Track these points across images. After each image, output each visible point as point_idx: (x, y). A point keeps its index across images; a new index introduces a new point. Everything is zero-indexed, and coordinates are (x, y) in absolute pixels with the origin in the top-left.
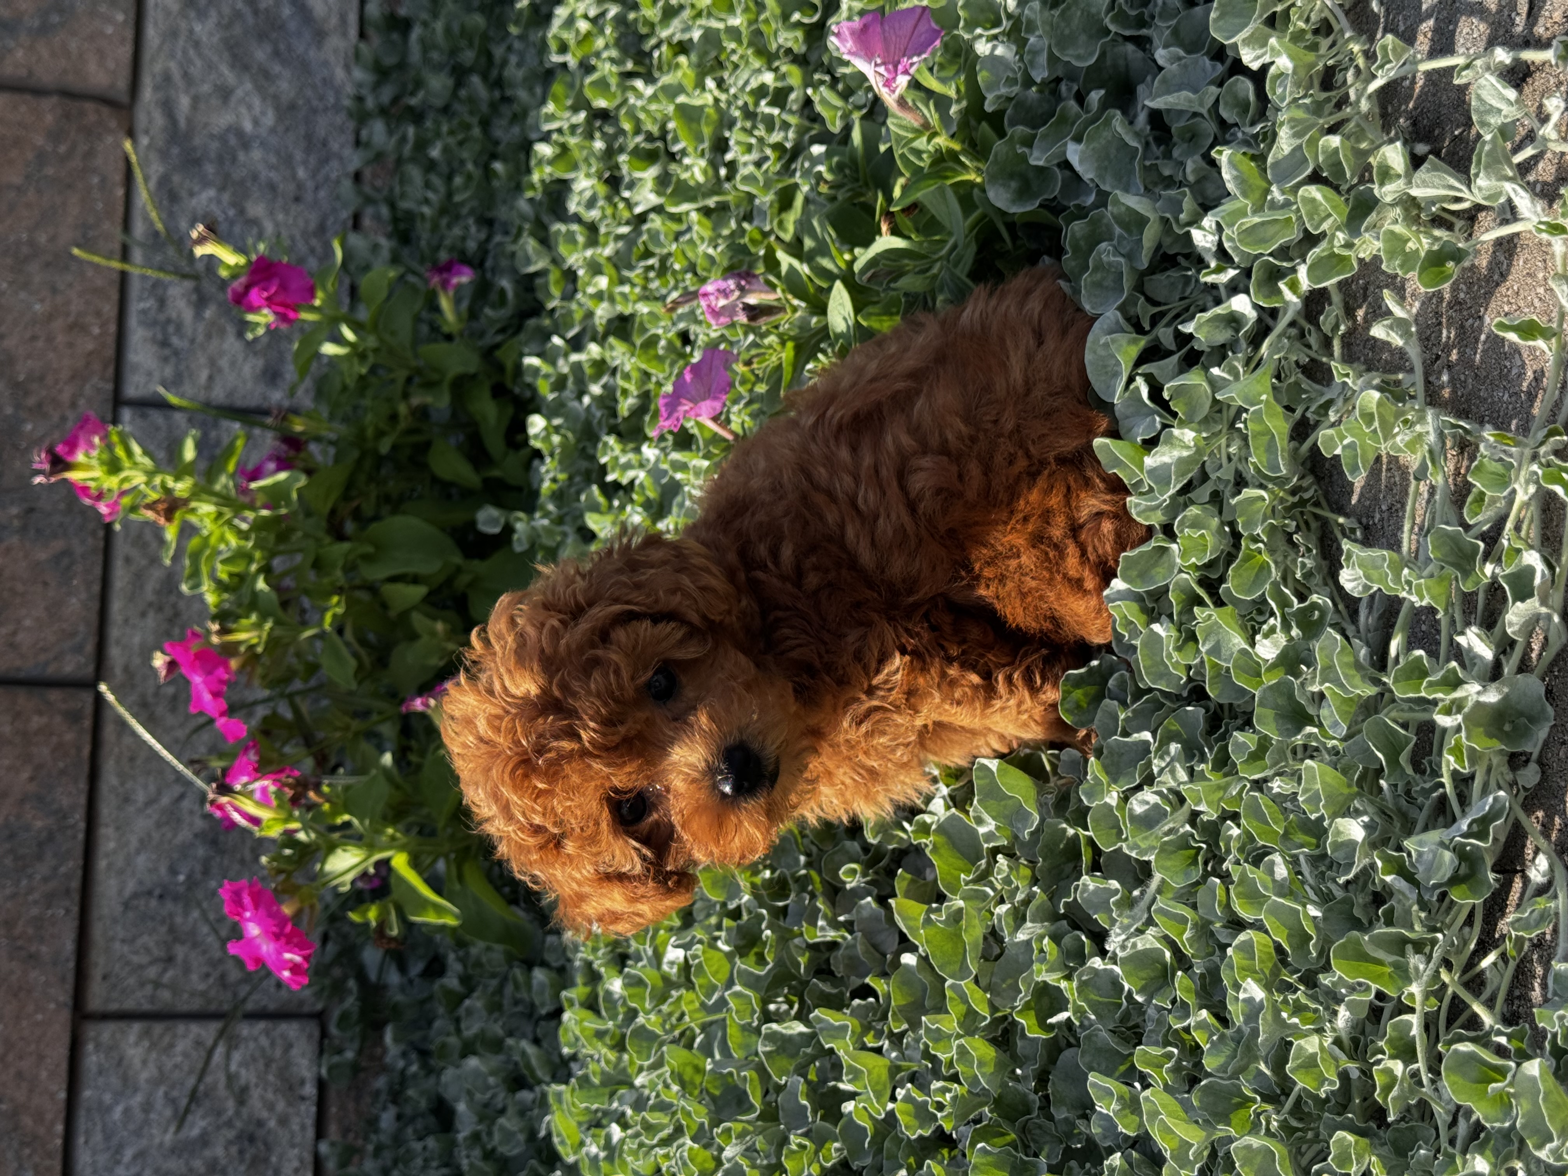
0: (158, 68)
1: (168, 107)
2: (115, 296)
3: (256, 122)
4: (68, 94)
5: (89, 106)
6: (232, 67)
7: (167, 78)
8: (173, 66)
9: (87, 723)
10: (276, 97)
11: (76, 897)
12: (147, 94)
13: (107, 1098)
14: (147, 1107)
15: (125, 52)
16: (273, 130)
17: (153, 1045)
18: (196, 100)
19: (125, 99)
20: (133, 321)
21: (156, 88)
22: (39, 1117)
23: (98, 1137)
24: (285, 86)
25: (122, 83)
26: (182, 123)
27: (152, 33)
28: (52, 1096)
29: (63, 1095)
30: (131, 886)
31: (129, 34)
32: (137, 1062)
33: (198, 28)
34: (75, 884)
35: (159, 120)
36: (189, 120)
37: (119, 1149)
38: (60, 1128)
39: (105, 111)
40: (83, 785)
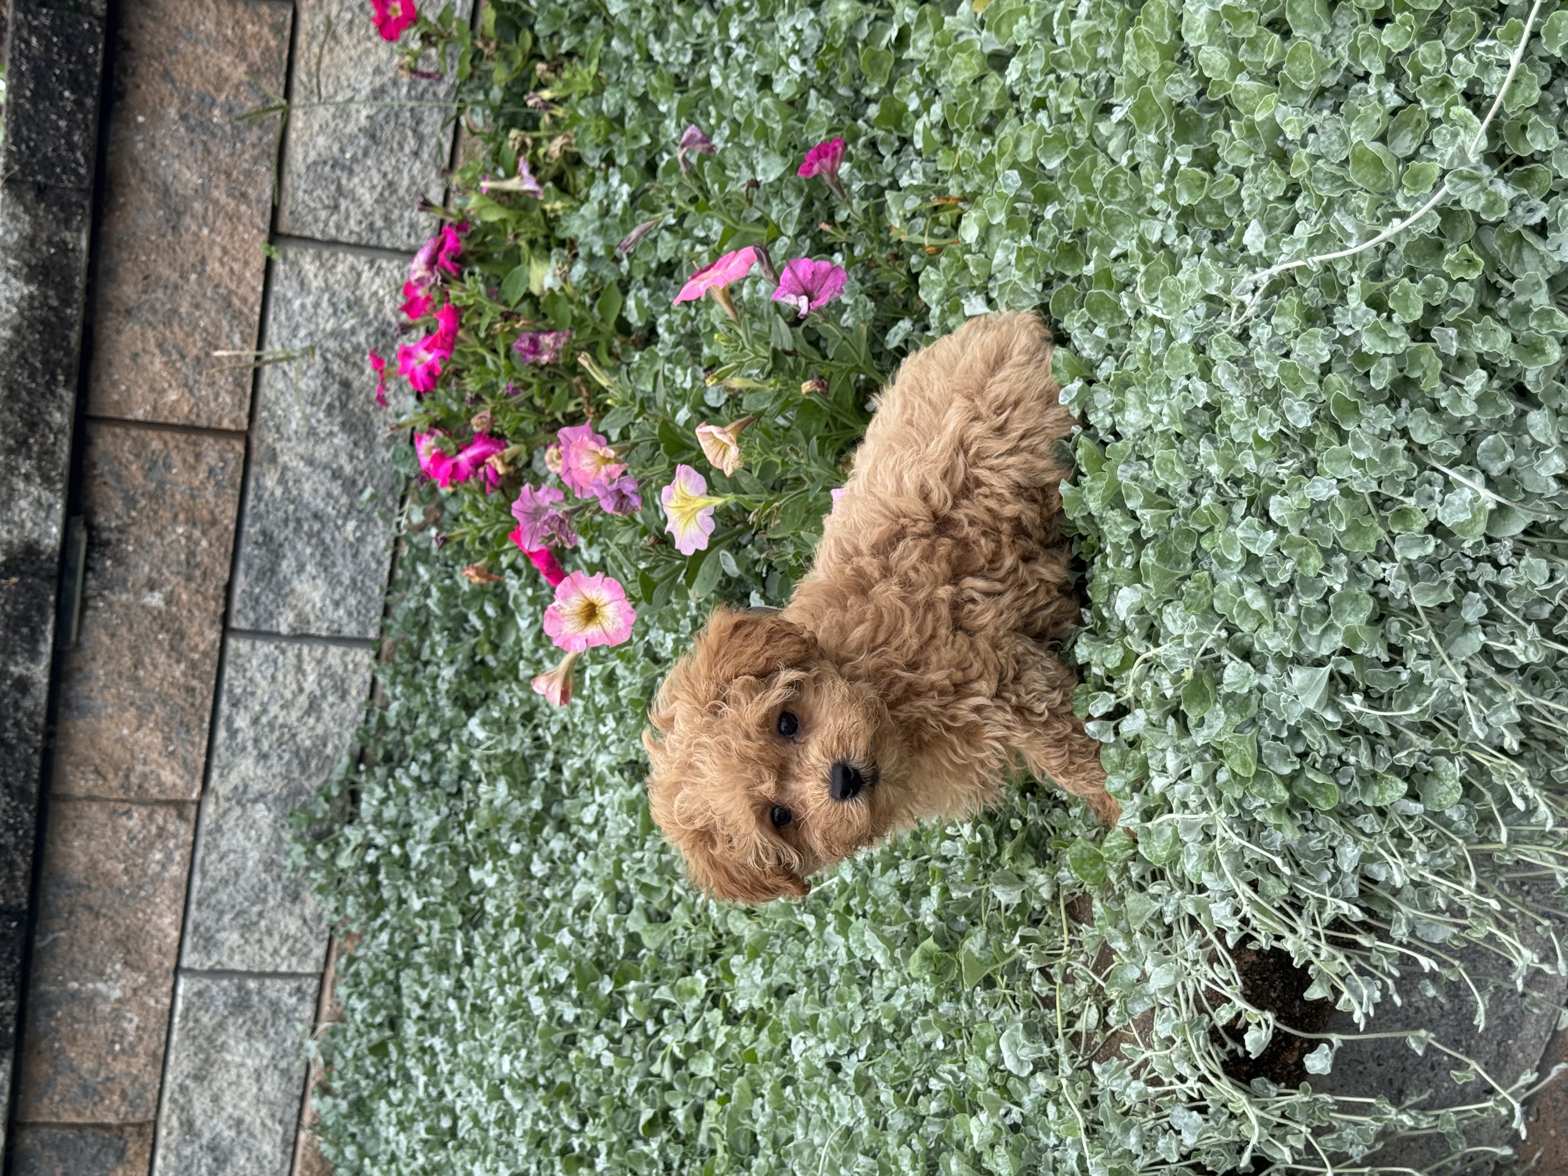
9: (287, 33)
11: (274, 159)
13: (290, 294)
14: (317, 305)
17: (322, 265)
22: (244, 300)
23: (283, 317)
28: (253, 289)
29: (260, 289)
30: (312, 156)
32: (311, 275)
34: (274, 151)
37: (297, 327)
38: (257, 309)
40: (282, 79)
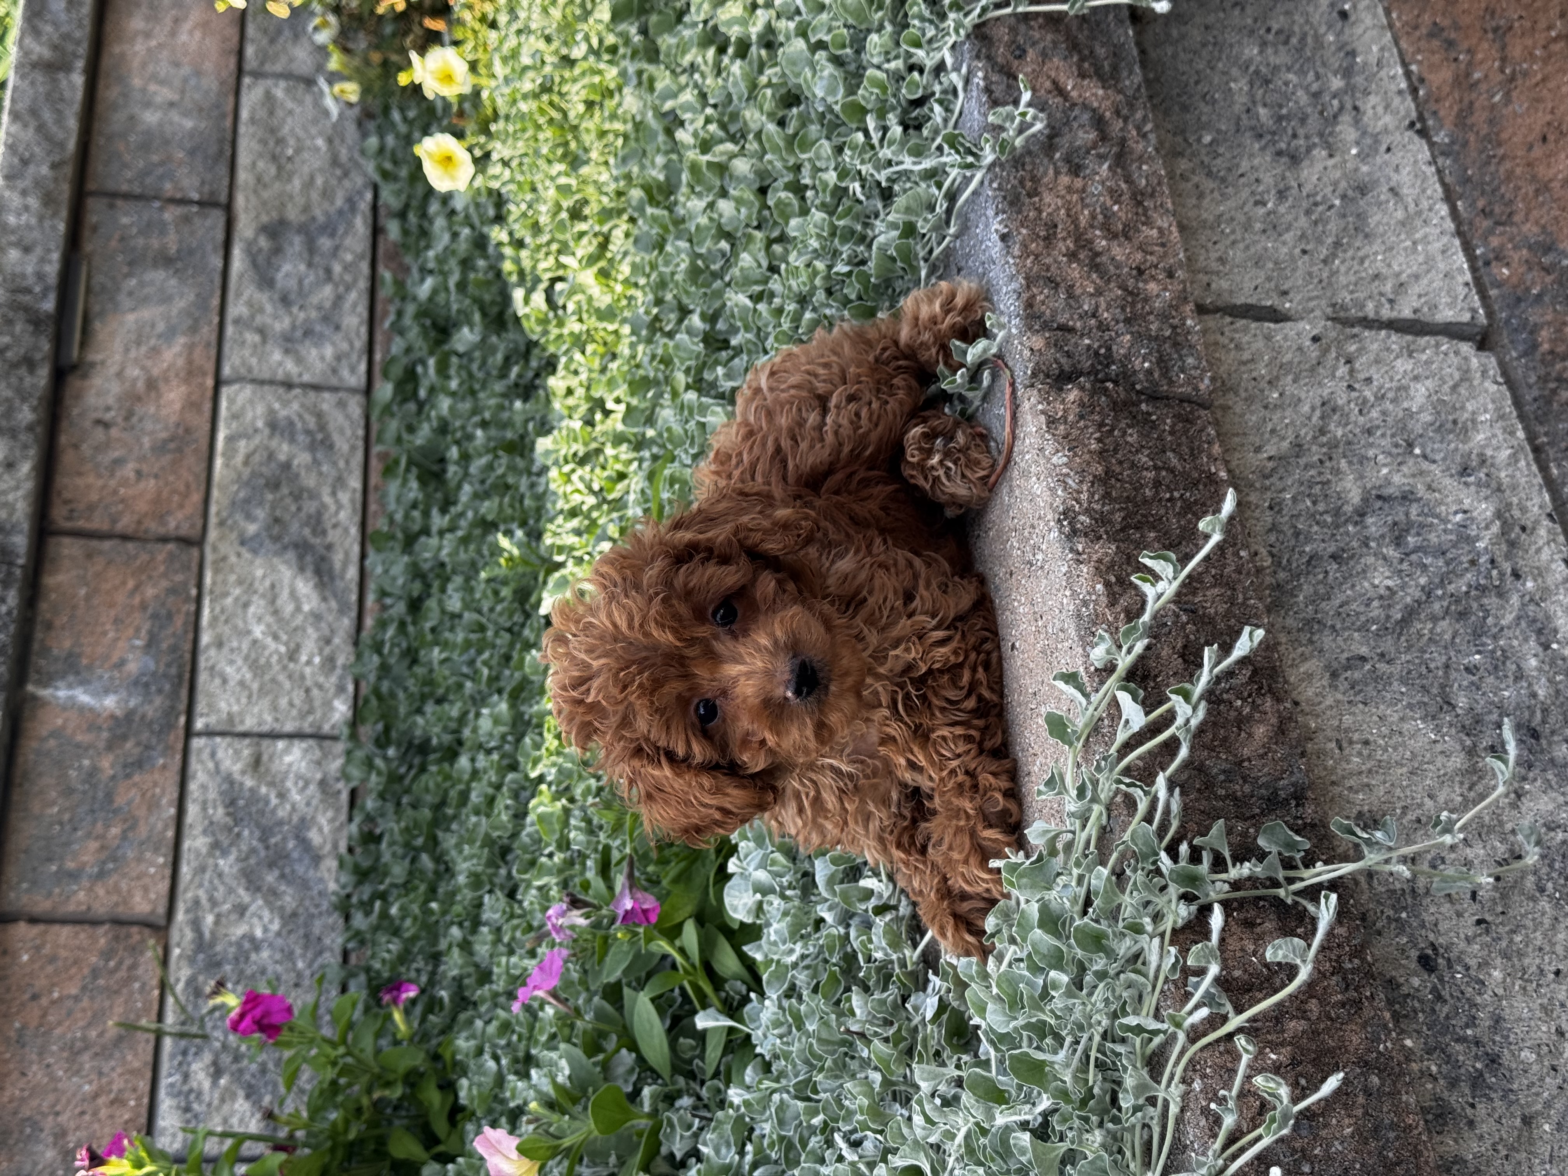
0: (190, 895)
1: (196, 925)
2: (149, 1075)
3: (266, 930)
4: (118, 922)
5: (135, 929)
6: (247, 889)
7: (197, 902)
8: (202, 894)
10: (282, 908)
12: (180, 916)
15: (163, 887)
16: (278, 934)
18: (218, 916)
19: (162, 922)
20: (162, 1093)
21: (187, 911)
24: (289, 900)
25: (161, 910)
26: (207, 935)
27: (185, 870)
31: (168, 872)
33: (221, 862)
35: (189, 935)
36: (212, 933)
39: (147, 931)
